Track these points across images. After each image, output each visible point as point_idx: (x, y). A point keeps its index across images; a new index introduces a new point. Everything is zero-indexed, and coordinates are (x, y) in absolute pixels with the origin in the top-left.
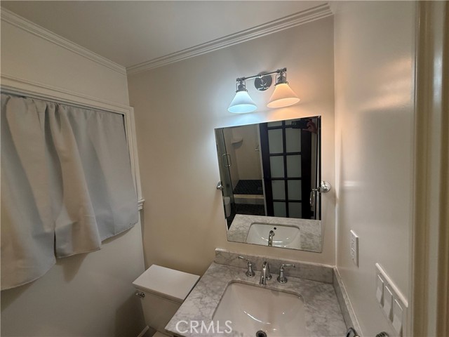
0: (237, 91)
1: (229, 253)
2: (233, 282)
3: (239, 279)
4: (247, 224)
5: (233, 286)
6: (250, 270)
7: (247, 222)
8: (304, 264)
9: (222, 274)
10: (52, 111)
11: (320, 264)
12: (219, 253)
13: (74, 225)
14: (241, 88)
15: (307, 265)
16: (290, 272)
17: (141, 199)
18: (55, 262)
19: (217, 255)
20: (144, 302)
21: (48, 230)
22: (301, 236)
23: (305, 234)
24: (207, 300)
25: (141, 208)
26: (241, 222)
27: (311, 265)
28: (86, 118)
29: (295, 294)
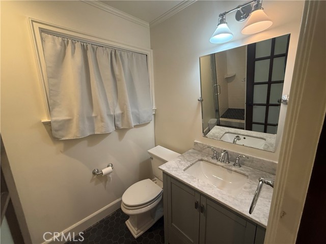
0: (219, 24)
1: (203, 144)
2: (202, 160)
3: (206, 159)
4: (222, 132)
5: (201, 162)
6: (215, 155)
7: (222, 131)
8: (257, 159)
9: (196, 155)
10: (113, 53)
11: (271, 161)
12: (197, 143)
13: (122, 113)
14: (222, 22)
15: (260, 160)
16: (245, 162)
17: (154, 108)
18: (115, 129)
19: (195, 144)
20: (153, 162)
21: (112, 113)
22: (265, 145)
23: (270, 144)
24: (183, 162)
25: (154, 113)
26: (218, 131)
27: (263, 160)
28: (128, 57)
29: (244, 175)
